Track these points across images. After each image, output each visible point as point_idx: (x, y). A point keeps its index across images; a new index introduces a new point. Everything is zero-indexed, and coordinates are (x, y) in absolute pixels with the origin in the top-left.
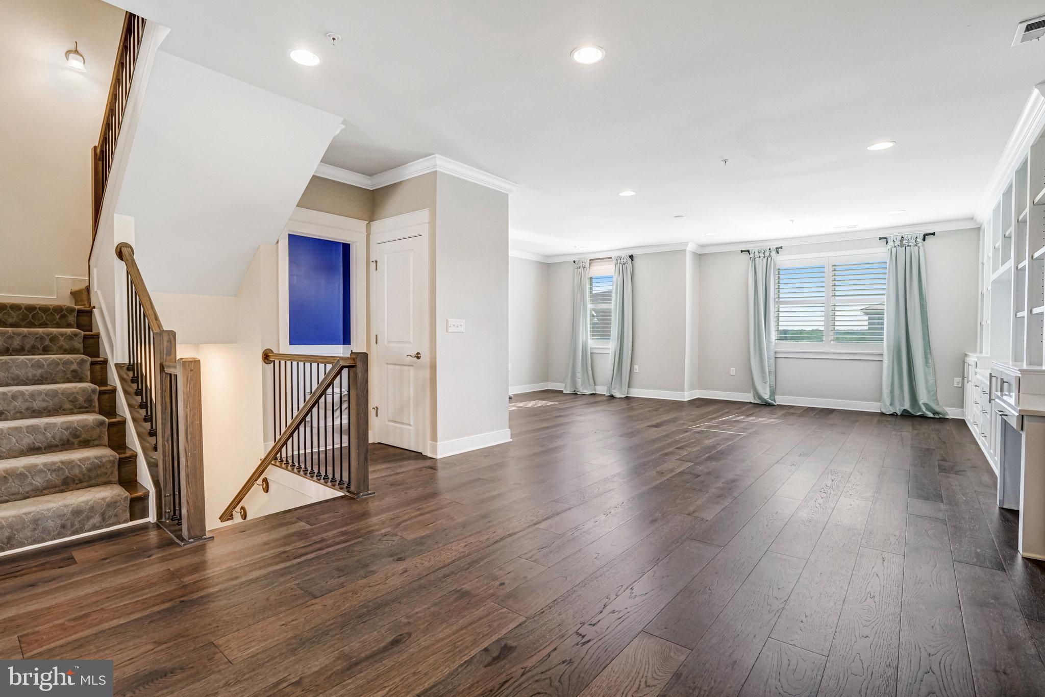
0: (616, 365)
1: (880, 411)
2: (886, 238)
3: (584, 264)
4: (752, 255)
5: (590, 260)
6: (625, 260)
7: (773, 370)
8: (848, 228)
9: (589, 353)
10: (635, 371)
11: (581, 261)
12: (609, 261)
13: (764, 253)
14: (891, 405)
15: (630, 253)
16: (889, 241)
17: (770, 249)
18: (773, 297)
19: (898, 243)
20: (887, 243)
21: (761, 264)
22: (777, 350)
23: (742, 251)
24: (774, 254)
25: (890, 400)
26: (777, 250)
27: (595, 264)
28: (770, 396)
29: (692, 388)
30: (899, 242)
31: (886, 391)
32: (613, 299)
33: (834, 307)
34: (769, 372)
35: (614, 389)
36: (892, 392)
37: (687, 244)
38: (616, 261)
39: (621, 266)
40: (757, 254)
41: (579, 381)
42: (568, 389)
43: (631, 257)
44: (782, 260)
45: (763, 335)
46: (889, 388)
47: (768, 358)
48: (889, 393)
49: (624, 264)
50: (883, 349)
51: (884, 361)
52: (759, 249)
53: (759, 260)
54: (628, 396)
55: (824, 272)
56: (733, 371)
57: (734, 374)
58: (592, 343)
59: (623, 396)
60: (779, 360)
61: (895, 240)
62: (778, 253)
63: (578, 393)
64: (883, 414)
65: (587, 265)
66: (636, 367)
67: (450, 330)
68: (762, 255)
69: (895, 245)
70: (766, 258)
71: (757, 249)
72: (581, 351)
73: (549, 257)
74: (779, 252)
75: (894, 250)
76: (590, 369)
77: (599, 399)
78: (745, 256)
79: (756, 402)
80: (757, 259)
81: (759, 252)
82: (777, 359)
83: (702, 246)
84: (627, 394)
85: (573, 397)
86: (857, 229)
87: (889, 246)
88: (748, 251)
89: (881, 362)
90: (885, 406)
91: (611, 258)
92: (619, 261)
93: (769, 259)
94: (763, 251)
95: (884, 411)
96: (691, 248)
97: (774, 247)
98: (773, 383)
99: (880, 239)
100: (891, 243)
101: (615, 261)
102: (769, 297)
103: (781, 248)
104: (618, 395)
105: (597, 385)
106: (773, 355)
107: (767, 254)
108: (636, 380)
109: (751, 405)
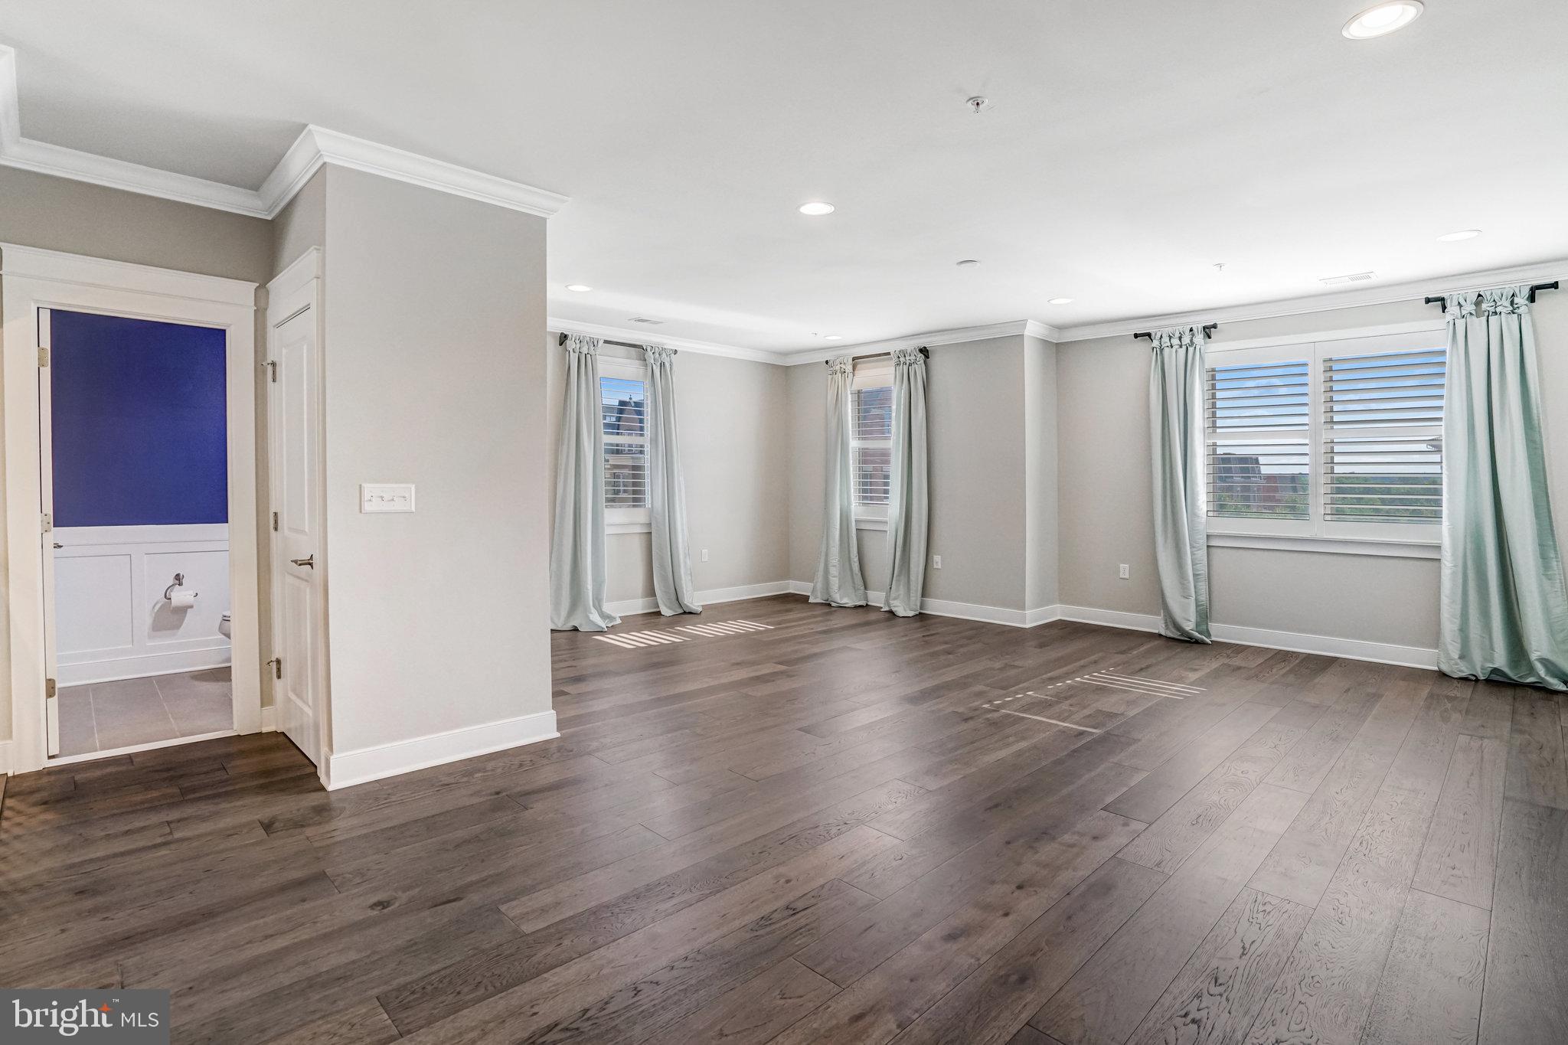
0: (898, 554)
1: (1436, 668)
2: (1443, 299)
3: (842, 366)
4: (1156, 343)
5: (854, 359)
6: (913, 358)
7: (1203, 569)
8: (1352, 279)
9: (854, 531)
10: (935, 566)
11: (838, 361)
12: (884, 360)
13: (1180, 338)
14: (1462, 657)
15: (923, 342)
16: (1448, 304)
17: (1191, 330)
18: (1202, 425)
19: (1470, 307)
20: (1444, 308)
21: (1174, 358)
22: (1211, 531)
23: (1136, 336)
24: (1199, 339)
25: (1459, 646)
26: (1208, 331)
27: (863, 366)
28: (1198, 624)
29: (1043, 601)
30: (1474, 307)
31: (1449, 626)
32: (893, 429)
33: (1331, 445)
34: (1195, 575)
35: (895, 599)
36: (1464, 630)
37: (1023, 323)
38: (897, 360)
39: (905, 368)
40: (1166, 339)
41: (835, 582)
42: (819, 594)
43: (924, 351)
44: (1215, 353)
45: (1181, 501)
46: (1458, 621)
47: (1192, 547)
48: (1457, 632)
49: (910, 365)
50: (1440, 535)
51: (1443, 561)
52: (1170, 330)
53: (1171, 352)
54: (922, 611)
55: (1306, 374)
56: (1124, 570)
57: (1127, 576)
58: (857, 510)
59: (911, 614)
60: (1213, 550)
61: (1462, 302)
62: (1210, 337)
63: (833, 604)
64: (1442, 675)
65: (849, 368)
66: (937, 560)
67: (368, 507)
68: (1175, 341)
69: (1464, 313)
70: (1184, 347)
71: (1166, 332)
72: (838, 527)
73: (786, 354)
74: (1212, 337)
75: (1460, 323)
76: (856, 559)
77: (873, 616)
78: (1142, 345)
79: (1170, 634)
80: (1167, 351)
81: (1170, 337)
82: (1210, 550)
83: (1061, 328)
84: (921, 608)
85: (826, 610)
86: (1374, 280)
87: (1448, 317)
88: (1149, 335)
89: (1436, 564)
90: (1447, 655)
91: (889, 354)
92: (902, 359)
93: (1191, 350)
94: (1177, 335)
95: (1445, 668)
96: (1033, 330)
97: (1200, 326)
98: (1204, 598)
99: (1428, 301)
100: (1452, 309)
101: (895, 360)
102: (1192, 425)
103: (1215, 326)
104: (901, 611)
105: (870, 590)
106: (1202, 542)
107: (1186, 340)
108: (938, 582)
109: (1156, 642)
